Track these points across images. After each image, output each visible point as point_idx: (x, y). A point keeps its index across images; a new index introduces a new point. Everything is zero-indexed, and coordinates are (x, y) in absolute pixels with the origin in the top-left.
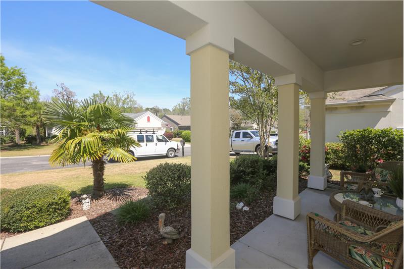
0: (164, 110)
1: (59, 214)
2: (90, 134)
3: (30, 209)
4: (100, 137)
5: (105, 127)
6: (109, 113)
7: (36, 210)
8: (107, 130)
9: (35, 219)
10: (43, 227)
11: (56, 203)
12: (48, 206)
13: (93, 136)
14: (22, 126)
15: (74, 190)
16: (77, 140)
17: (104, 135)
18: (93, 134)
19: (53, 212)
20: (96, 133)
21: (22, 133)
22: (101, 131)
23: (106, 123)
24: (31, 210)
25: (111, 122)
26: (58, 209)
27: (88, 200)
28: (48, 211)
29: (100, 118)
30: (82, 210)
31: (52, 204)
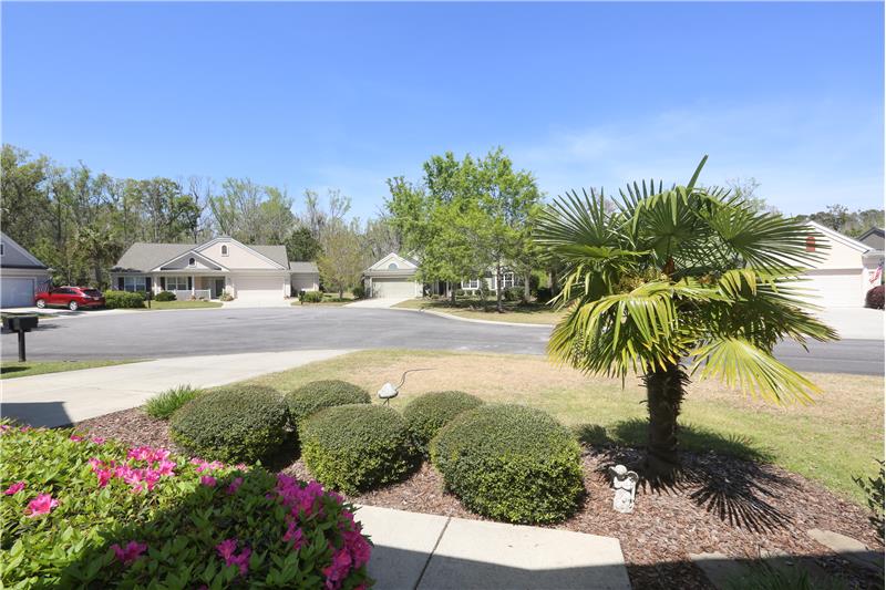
0: (865, 214)
1: (551, 503)
2: (642, 287)
3: (493, 471)
4: (675, 297)
5: (689, 264)
6: (706, 215)
7: (504, 477)
8: (697, 273)
9: (501, 498)
10: (515, 523)
11: (546, 474)
12: (528, 477)
13: (652, 293)
14: (534, 272)
15: (602, 425)
16: (604, 305)
17: (690, 289)
18: (651, 286)
19: (539, 496)
20: (663, 284)
21: (534, 282)
22: (675, 279)
23: (692, 251)
24: (493, 475)
25: (713, 248)
26: (550, 491)
27: (629, 483)
28: (528, 489)
29: (673, 238)
30: (610, 506)
31: (537, 474)
